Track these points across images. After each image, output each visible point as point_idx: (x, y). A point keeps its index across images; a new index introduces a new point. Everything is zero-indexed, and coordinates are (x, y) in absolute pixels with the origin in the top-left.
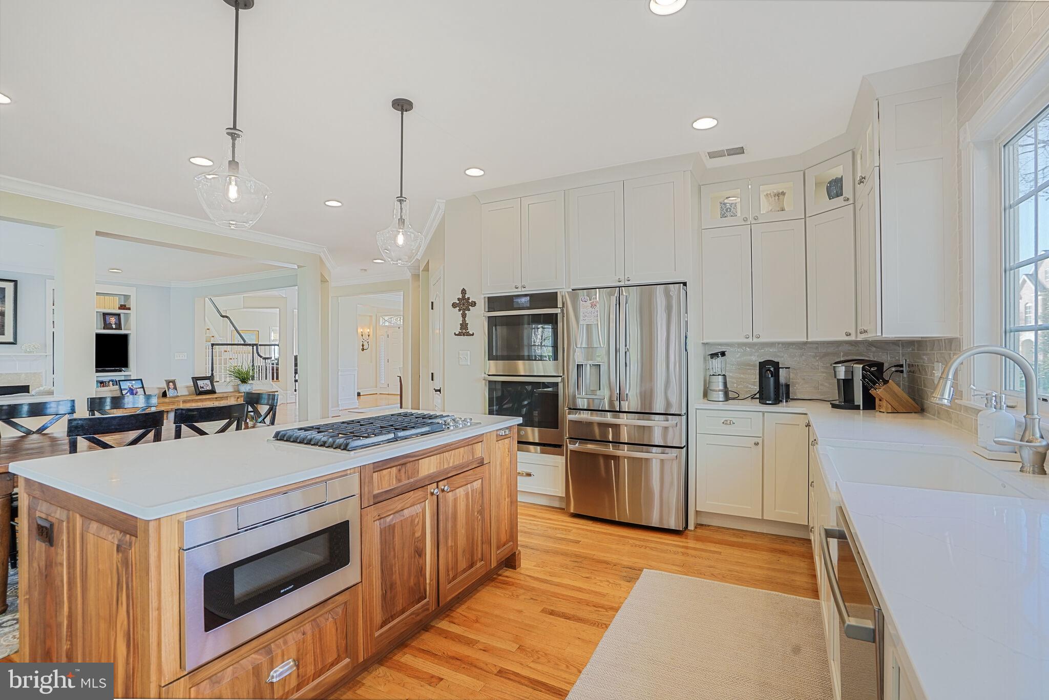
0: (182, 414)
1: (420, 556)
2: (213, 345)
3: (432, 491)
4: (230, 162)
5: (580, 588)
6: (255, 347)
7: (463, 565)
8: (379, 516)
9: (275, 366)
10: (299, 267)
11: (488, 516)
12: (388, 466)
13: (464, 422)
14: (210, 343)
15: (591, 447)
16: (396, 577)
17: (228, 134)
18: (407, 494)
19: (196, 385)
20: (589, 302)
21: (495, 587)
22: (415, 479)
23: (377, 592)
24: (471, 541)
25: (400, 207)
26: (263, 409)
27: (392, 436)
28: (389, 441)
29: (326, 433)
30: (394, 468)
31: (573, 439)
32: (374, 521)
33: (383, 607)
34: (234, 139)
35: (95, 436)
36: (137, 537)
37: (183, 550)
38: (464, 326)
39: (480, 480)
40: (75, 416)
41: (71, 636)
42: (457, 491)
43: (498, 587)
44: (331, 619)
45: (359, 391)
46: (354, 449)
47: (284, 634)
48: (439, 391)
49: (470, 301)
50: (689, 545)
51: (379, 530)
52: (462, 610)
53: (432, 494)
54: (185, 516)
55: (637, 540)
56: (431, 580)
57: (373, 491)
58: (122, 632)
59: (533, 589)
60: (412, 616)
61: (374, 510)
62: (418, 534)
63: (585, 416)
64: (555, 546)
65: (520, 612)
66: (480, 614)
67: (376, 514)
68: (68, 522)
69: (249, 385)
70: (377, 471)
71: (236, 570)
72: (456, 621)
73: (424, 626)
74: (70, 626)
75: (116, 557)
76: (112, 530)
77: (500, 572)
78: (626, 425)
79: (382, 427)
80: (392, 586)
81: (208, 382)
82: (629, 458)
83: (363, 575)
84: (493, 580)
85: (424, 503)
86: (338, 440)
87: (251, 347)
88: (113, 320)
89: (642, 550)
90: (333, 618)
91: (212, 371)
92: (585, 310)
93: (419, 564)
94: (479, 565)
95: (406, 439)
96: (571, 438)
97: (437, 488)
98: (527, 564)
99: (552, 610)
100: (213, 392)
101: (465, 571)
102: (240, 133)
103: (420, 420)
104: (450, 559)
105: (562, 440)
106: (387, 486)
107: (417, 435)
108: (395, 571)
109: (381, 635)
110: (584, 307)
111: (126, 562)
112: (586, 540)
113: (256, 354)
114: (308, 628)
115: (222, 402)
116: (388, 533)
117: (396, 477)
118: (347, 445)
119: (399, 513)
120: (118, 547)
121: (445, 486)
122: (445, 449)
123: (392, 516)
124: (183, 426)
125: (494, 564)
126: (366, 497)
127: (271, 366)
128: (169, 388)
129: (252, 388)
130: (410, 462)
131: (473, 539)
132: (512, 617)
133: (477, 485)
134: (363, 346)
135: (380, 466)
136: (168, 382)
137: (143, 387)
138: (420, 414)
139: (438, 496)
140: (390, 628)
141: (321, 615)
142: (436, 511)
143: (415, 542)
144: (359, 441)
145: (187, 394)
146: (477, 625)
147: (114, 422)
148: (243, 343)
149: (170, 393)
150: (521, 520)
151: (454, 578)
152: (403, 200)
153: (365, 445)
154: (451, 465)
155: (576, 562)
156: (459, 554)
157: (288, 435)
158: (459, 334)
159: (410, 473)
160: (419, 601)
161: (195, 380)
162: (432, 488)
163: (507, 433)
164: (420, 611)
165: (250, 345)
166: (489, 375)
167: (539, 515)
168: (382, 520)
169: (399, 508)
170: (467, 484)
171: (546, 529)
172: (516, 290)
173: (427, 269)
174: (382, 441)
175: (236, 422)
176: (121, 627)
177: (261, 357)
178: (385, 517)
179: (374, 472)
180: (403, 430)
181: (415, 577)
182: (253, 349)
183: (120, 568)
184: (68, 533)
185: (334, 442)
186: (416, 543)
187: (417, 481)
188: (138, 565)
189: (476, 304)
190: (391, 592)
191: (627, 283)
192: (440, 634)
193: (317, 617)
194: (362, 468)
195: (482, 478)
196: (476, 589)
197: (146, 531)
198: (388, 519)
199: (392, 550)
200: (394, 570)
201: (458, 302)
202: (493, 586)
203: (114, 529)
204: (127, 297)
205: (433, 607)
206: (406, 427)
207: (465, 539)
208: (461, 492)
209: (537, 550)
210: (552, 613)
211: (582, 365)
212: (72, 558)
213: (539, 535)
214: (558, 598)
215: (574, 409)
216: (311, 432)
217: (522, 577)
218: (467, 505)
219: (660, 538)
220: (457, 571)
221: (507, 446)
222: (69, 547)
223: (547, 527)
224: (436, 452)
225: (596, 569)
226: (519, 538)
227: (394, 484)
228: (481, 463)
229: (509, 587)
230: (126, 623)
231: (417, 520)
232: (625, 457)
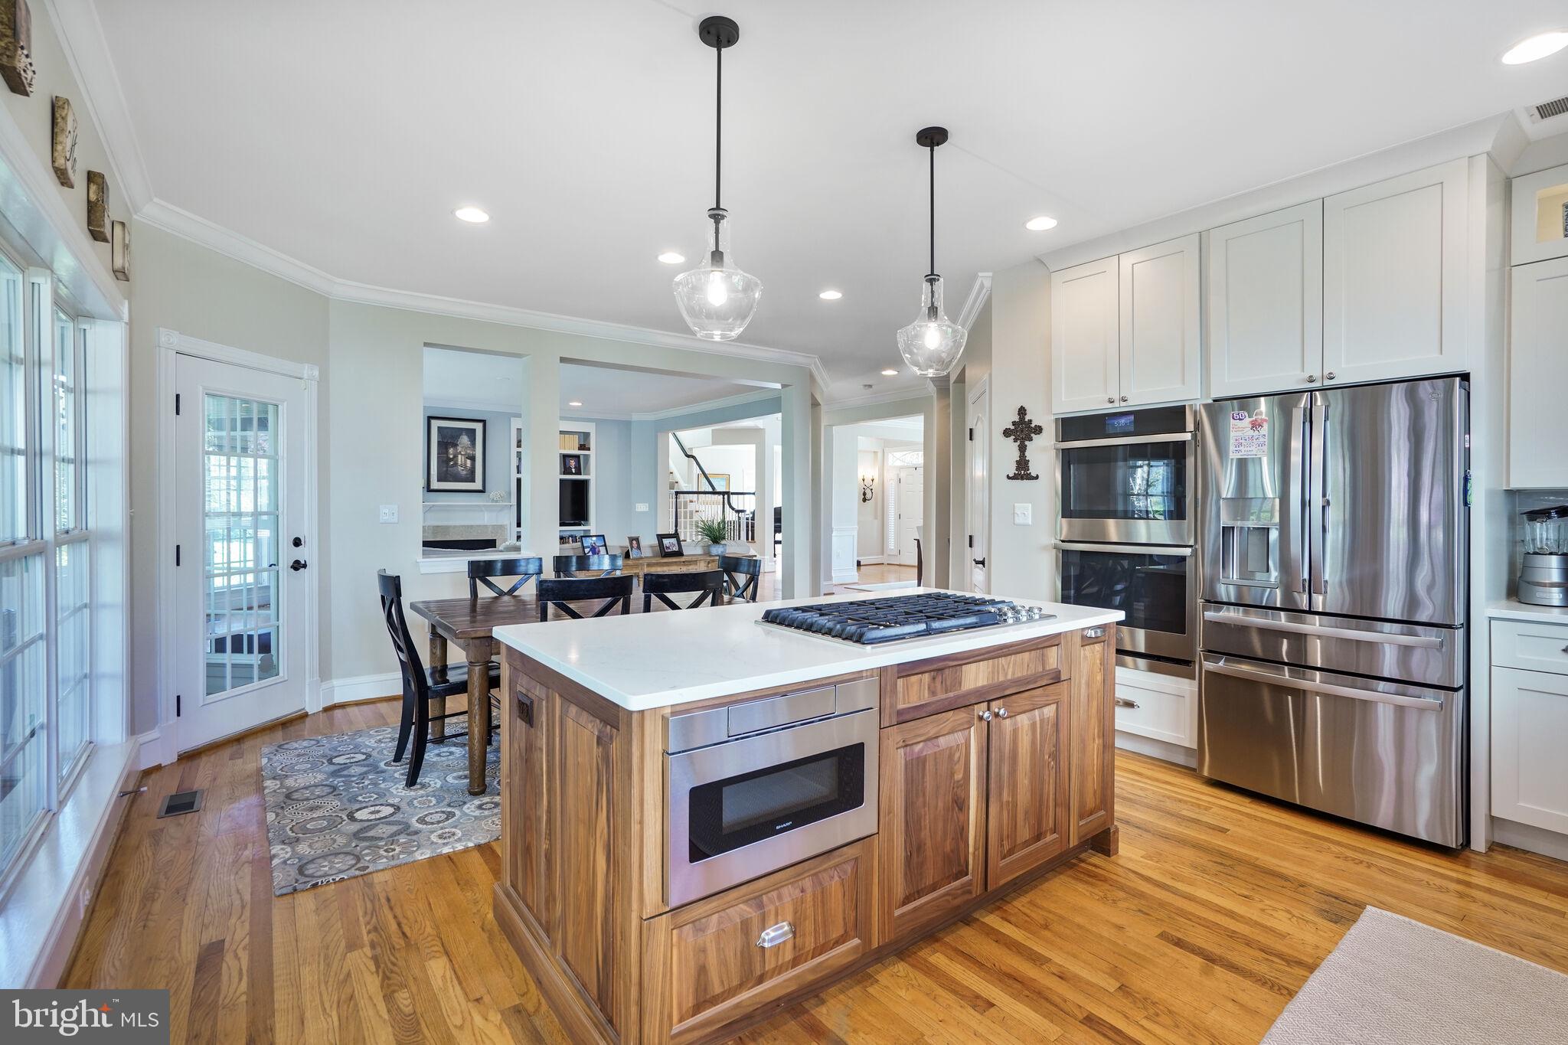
0: (651, 580)
1: (961, 809)
2: (677, 493)
3: (981, 714)
4: (713, 252)
5: (1233, 912)
6: (726, 496)
7: (1024, 833)
8: (904, 741)
9: (750, 521)
10: (784, 386)
11: (1067, 763)
12: (916, 672)
13: (1030, 613)
14: (674, 491)
15: (1245, 668)
16: (925, 834)
17: (710, 216)
18: (943, 714)
19: (661, 544)
20: (1248, 420)
21: (1074, 878)
22: (956, 693)
23: (899, 853)
24: (1038, 799)
25: (930, 290)
26: (741, 579)
27: (922, 627)
28: (919, 634)
29: (831, 617)
30: (927, 675)
31: (1212, 653)
32: (897, 749)
33: (906, 874)
34: (717, 222)
35: (564, 602)
36: (619, 730)
37: (668, 754)
38: (1022, 464)
39: (1054, 706)
40: (543, 577)
41: (550, 834)
42: (1019, 718)
43: (1081, 880)
44: (836, 878)
45: (860, 559)
46: (872, 642)
47: (779, 885)
48: (982, 563)
49: (1033, 425)
50: (1473, 881)
51: (903, 762)
52: (1020, 904)
53: (981, 718)
54: (670, 711)
55: (1349, 849)
56: (976, 849)
57: (896, 706)
58: (602, 844)
59: (1141, 895)
60: (947, 898)
61: (897, 733)
62: (959, 776)
63: (1231, 615)
64: (1179, 830)
65: (1120, 928)
66: (1051, 916)
67: (899, 738)
68: (547, 702)
69: (721, 546)
70: (903, 677)
71: (725, 789)
72: (1013, 919)
73: (962, 915)
74: (549, 821)
75: (596, 751)
76: (591, 718)
77: (1083, 856)
78: (1319, 637)
79: (907, 613)
80: (920, 848)
81: (673, 541)
82: (1327, 697)
83: (881, 822)
84: (1072, 866)
85: (968, 730)
86: (849, 628)
87: (722, 496)
88: (573, 463)
89: (1361, 869)
90: (840, 877)
91: (676, 526)
92: (1240, 434)
93: (959, 821)
94: (1050, 838)
95: (942, 632)
96: (1209, 651)
97: (989, 710)
98: (1129, 851)
99: (1179, 939)
100: (679, 553)
101: (1027, 844)
102: (725, 213)
103: (961, 606)
104: (1005, 822)
105: (1193, 652)
106: (915, 700)
107: (958, 628)
108: (925, 825)
109: (902, 915)
110: (1238, 429)
111: (606, 758)
112: (1240, 830)
113: (727, 506)
114: (807, 883)
115: (690, 567)
116: (916, 768)
117: (929, 688)
118: (861, 635)
119: (933, 741)
120: (599, 738)
121: (999, 709)
122: (1001, 651)
123: (921, 745)
124: (653, 596)
125: (1074, 842)
126: (887, 711)
127: (745, 521)
128: (632, 547)
129: (726, 550)
130: (949, 667)
131: (1041, 796)
132: (1106, 934)
133: (1049, 711)
134: (864, 494)
135: (907, 669)
136: (631, 540)
137: (605, 545)
138: (959, 597)
139: (988, 722)
140: (915, 909)
141: (825, 870)
142: (985, 744)
143: (953, 788)
144: (876, 631)
145: (651, 555)
146: (1046, 933)
147: (583, 587)
148: (711, 490)
149: (633, 554)
150: (1120, 777)
151: (1011, 852)
152: (934, 279)
153: (886, 637)
154: (1009, 677)
155: (1221, 864)
156: (1019, 816)
157: (781, 615)
158: (1015, 477)
159: (948, 683)
160: (957, 877)
161: (661, 537)
162: (981, 710)
163: (1099, 634)
164: (959, 891)
165: (719, 493)
166: (1063, 541)
167: (1149, 773)
168: (908, 748)
169: (932, 733)
170: (1034, 709)
171: (1161, 798)
172: (1111, 405)
173: (961, 378)
174: (909, 634)
175: (711, 595)
176: (601, 837)
177: (733, 509)
178: (912, 744)
179: (898, 678)
180: (939, 619)
181: (953, 839)
182: (724, 498)
183: (600, 763)
184: (548, 714)
185: (843, 630)
186: (955, 789)
187: (958, 697)
188: (619, 764)
189: (1042, 429)
190: (918, 857)
191: (1327, 383)
192: (988, 934)
193: (820, 872)
194: (882, 671)
195: (1057, 703)
196: (1043, 876)
197: (629, 725)
198: (917, 748)
199: (921, 794)
200: (923, 824)
201: (1013, 427)
202: (1070, 876)
203: (593, 716)
204: (587, 435)
205: (977, 890)
206: (942, 614)
207: (1029, 795)
208: (1023, 720)
209: (1147, 831)
210: (1179, 943)
211: (1233, 528)
212: (551, 743)
213: (1149, 807)
214: (1190, 920)
215: (1215, 602)
216: (810, 613)
217: (1120, 871)
218: (1033, 742)
219: (1401, 854)
220: (1015, 841)
221: (1098, 656)
222: (548, 730)
223: (1164, 796)
224: (986, 656)
225: (1262, 884)
226: (1116, 807)
227: (926, 698)
228: (1056, 678)
229: (1100, 883)
230: (606, 831)
231: (957, 755)
232: (1317, 694)
